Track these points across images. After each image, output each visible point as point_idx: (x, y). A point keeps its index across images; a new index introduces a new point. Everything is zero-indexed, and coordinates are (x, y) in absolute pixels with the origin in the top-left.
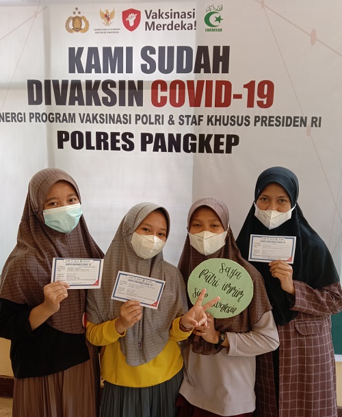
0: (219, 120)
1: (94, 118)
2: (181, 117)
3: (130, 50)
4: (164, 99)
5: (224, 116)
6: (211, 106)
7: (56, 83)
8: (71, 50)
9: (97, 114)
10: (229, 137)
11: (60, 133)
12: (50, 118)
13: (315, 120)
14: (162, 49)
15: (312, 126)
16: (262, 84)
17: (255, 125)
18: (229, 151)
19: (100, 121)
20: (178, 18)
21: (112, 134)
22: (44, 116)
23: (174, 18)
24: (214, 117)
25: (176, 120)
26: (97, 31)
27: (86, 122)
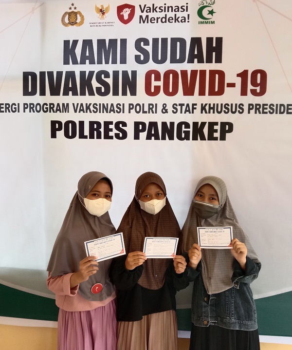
0: (213, 108)
2: (174, 106)
3: (124, 42)
4: (157, 89)
6: (204, 95)
7: (51, 74)
8: (66, 43)
9: (90, 104)
10: (223, 124)
11: (53, 123)
12: (44, 108)
14: (155, 41)
16: (255, 73)
17: (249, 113)
18: (223, 138)
19: (93, 111)
20: (172, 11)
21: (105, 123)
22: (38, 107)
23: (168, 11)
24: (208, 106)
25: (170, 108)
26: (92, 25)
27: (79, 112)
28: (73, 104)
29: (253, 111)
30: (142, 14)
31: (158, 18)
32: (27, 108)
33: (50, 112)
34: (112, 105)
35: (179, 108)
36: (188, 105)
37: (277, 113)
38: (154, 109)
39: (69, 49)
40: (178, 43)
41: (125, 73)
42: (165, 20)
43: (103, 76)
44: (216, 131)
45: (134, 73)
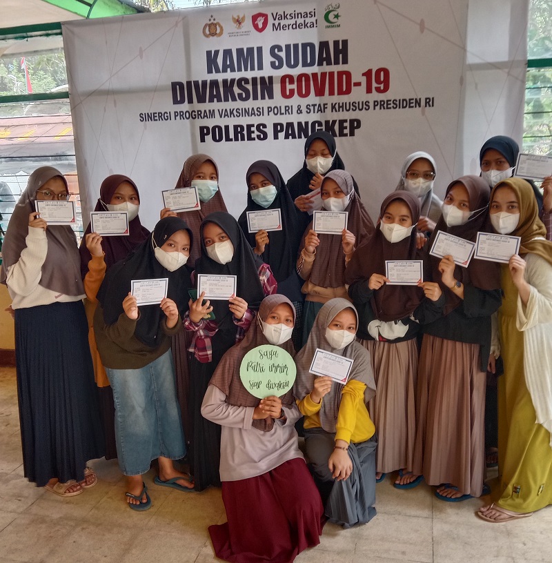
0: (342, 107)
1: (232, 113)
2: (308, 106)
3: (260, 49)
4: (292, 92)
5: (346, 103)
6: (334, 94)
7: (196, 83)
8: (209, 53)
9: (233, 110)
10: (352, 121)
11: (202, 129)
12: (193, 115)
13: (428, 100)
14: (288, 47)
15: (426, 106)
16: (378, 71)
17: (374, 109)
18: (352, 134)
19: (237, 115)
20: (301, 17)
21: (248, 126)
23: (298, 18)
24: (337, 105)
25: (304, 109)
26: (230, 35)
27: (224, 117)
28: (219, 110)
29: (378, 108)
30: (274, 22)
31: (289, 25)
32: (177, 116)
33: (198, 118)
35: (312, 108)
38: (290, 111)
39: (211, 59)
40: (308, 48)
41: (262, 79)
43: (243, 82)
44: (346, 128)
45: (271, 78)
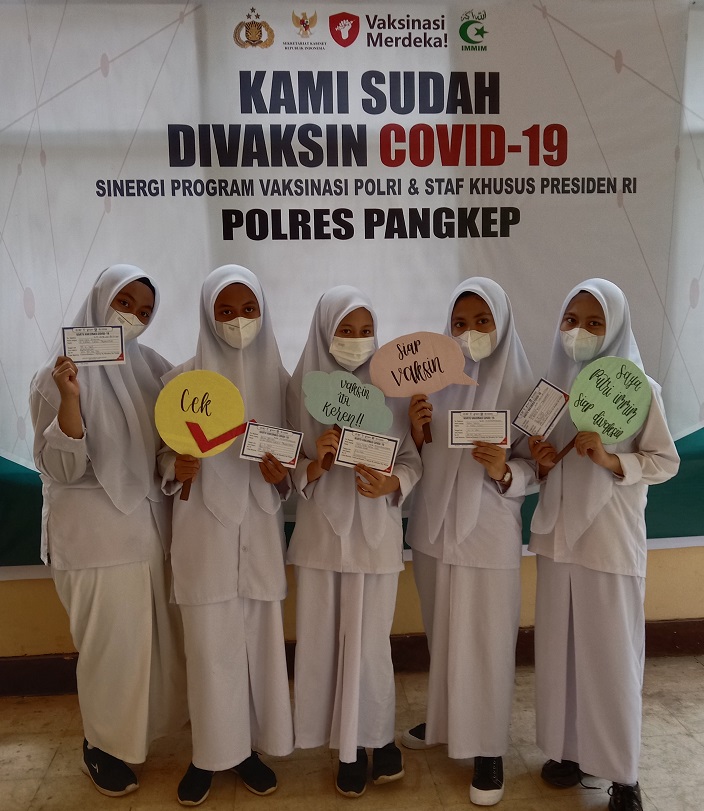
0: (487, 186)
1: (286, 186)
2: (428, 182)
3: (343, 77)
4: (400, 154)
5: (495, 179)
6: (474, 164)
7: (219, 129)
8: (245, 76)
9: (290, 181)
10: (505, 211)
11: (227, 214)
12: (210, 188)
13: (627, 182)
14: (395, 76)
15: (624, 192)
16: (550, 129)
17: (543, 192)
18: (505, 233)
19: (296, 192)
20: (419, 28)
21: (317, 212)
22: (199, 185)
23: (413, 28)
24: (480, 181)
25: (421, 186)
26: (287, 46)
27: (272, 194)
28: (261, 181)
29: (548, 190)
30: (370, 31)
31: (397, 39)
32: (178, 188)
33: (221, 194)
34: (327, 182)
35: (436, 185)
36: (450, 181)
37: (583, 192)
38: (396, 188)
39: (249, 87)
40: (431, 81)
41: (347, 129)
42: (409, 42)
43: (310, 133)
44: (494, 222)
45: (362, 129)
